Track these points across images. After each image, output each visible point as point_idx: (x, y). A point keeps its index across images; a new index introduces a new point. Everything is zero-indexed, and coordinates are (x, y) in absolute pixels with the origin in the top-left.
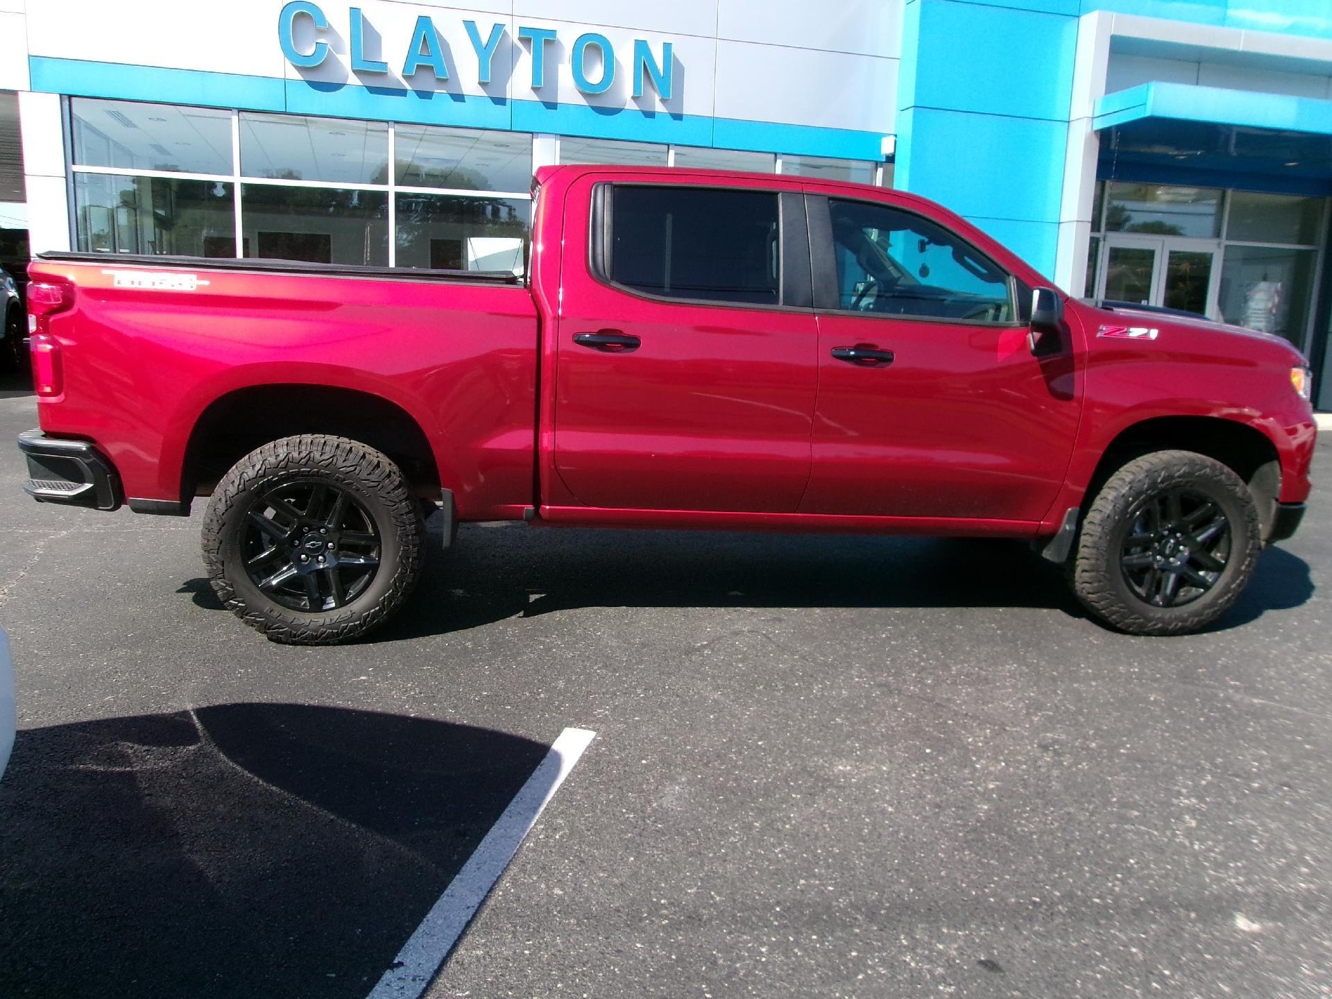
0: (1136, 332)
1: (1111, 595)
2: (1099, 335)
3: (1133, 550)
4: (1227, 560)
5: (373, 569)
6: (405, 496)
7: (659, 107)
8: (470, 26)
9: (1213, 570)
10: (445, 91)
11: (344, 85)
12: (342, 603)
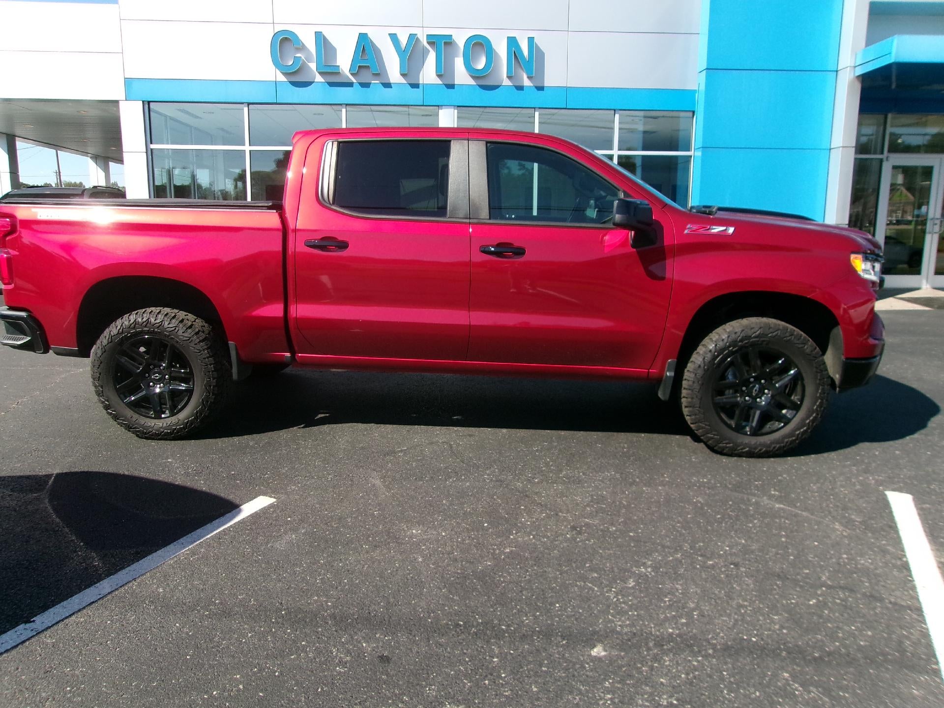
0: (717, 229)
1: (706, 425)
2: (686, 232)
3: (727, 392)
4: (802, 400)
5: (190, 392)
6: (206, 347)
7: (527, 82)
8: (394, 37)
9: (792, 409)
10: (378, 82)
11: (314, 82)
12: (173, 414)
